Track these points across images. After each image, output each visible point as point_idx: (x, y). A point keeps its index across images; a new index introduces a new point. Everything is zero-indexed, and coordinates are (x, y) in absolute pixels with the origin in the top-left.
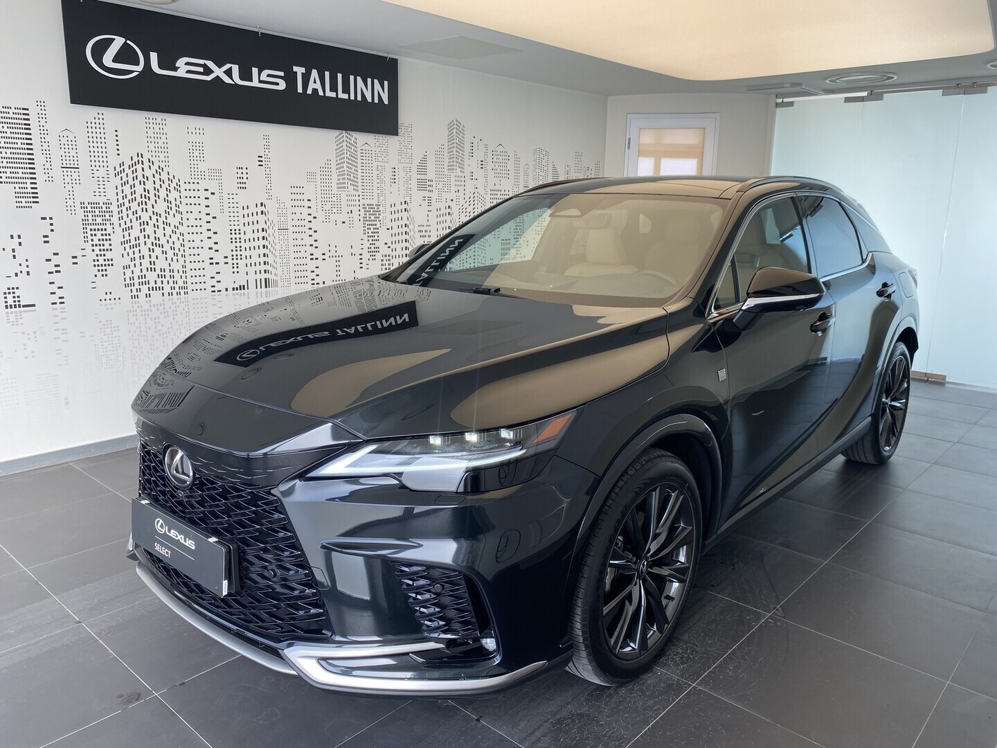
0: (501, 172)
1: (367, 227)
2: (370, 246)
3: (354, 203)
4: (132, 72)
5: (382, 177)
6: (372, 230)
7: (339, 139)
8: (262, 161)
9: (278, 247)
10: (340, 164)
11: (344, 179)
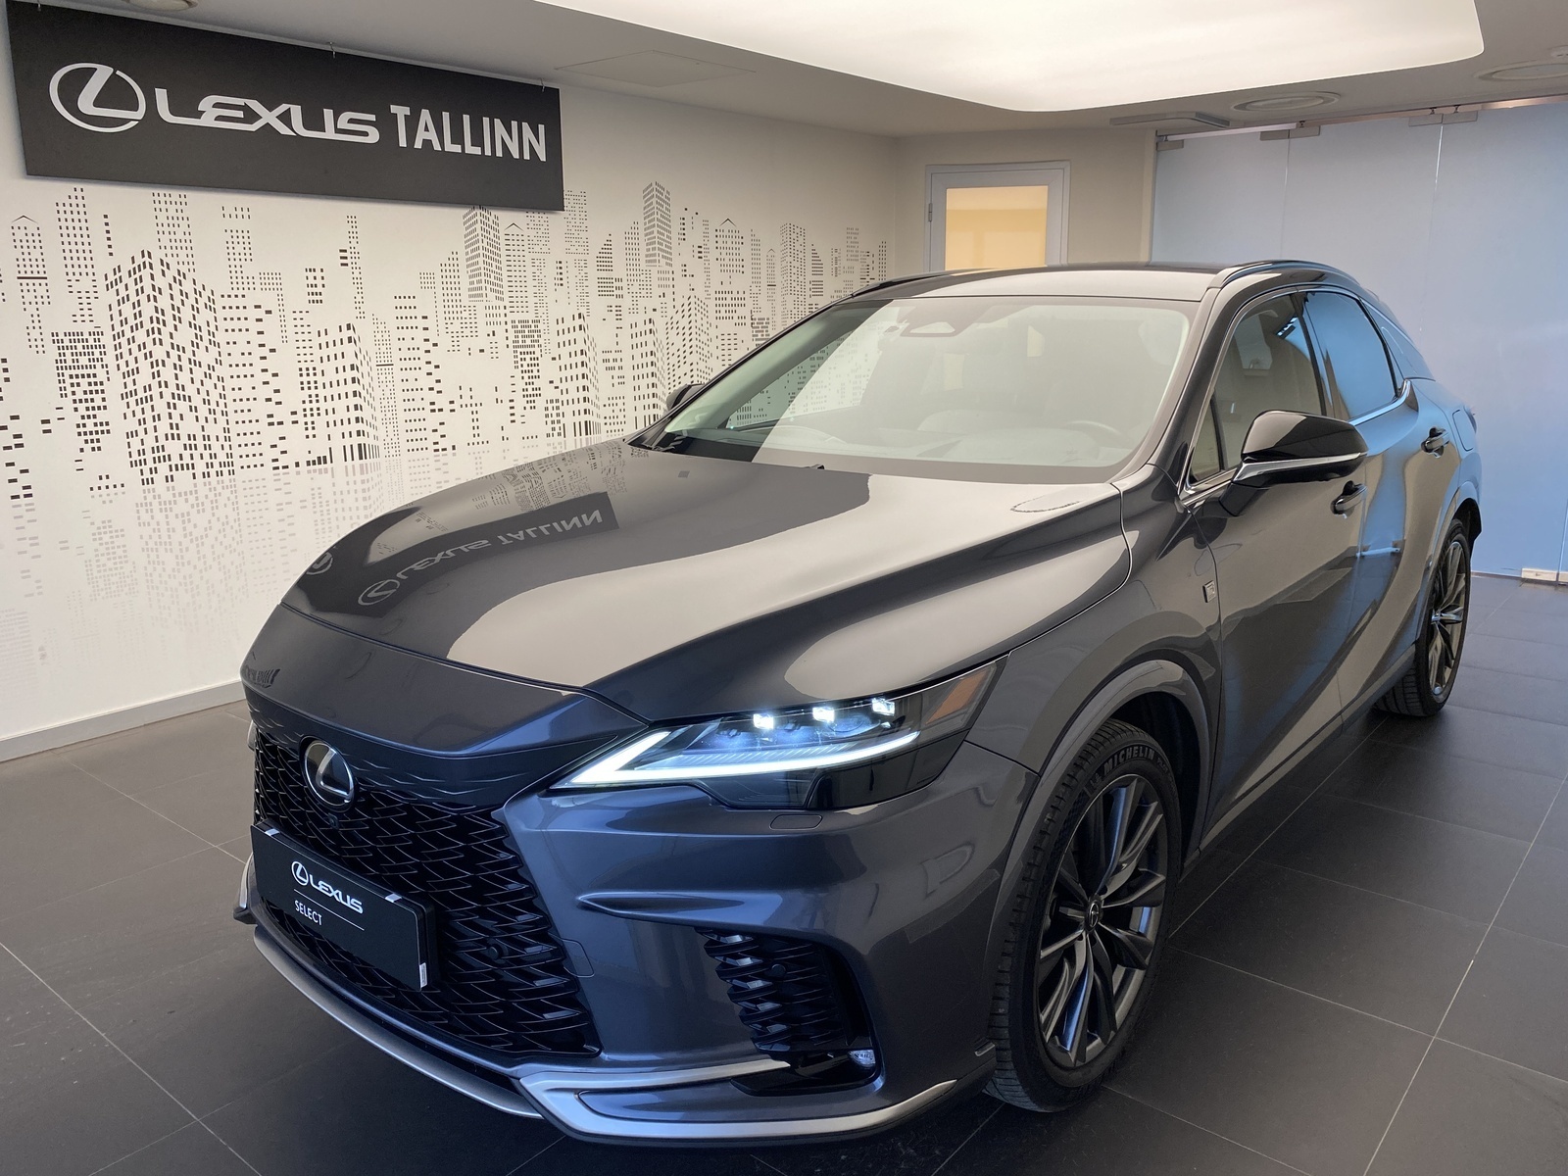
0: (731, 263)
1: (520, 356)
2: (525, 387)
3: (498, 319)
4: (127, 121)
5: (542, 277)
6: (528, 361)
7: (469, 220)
8: (346, 258)
9: (377, 393)
10: (473, 258)
11: (480, 282)
